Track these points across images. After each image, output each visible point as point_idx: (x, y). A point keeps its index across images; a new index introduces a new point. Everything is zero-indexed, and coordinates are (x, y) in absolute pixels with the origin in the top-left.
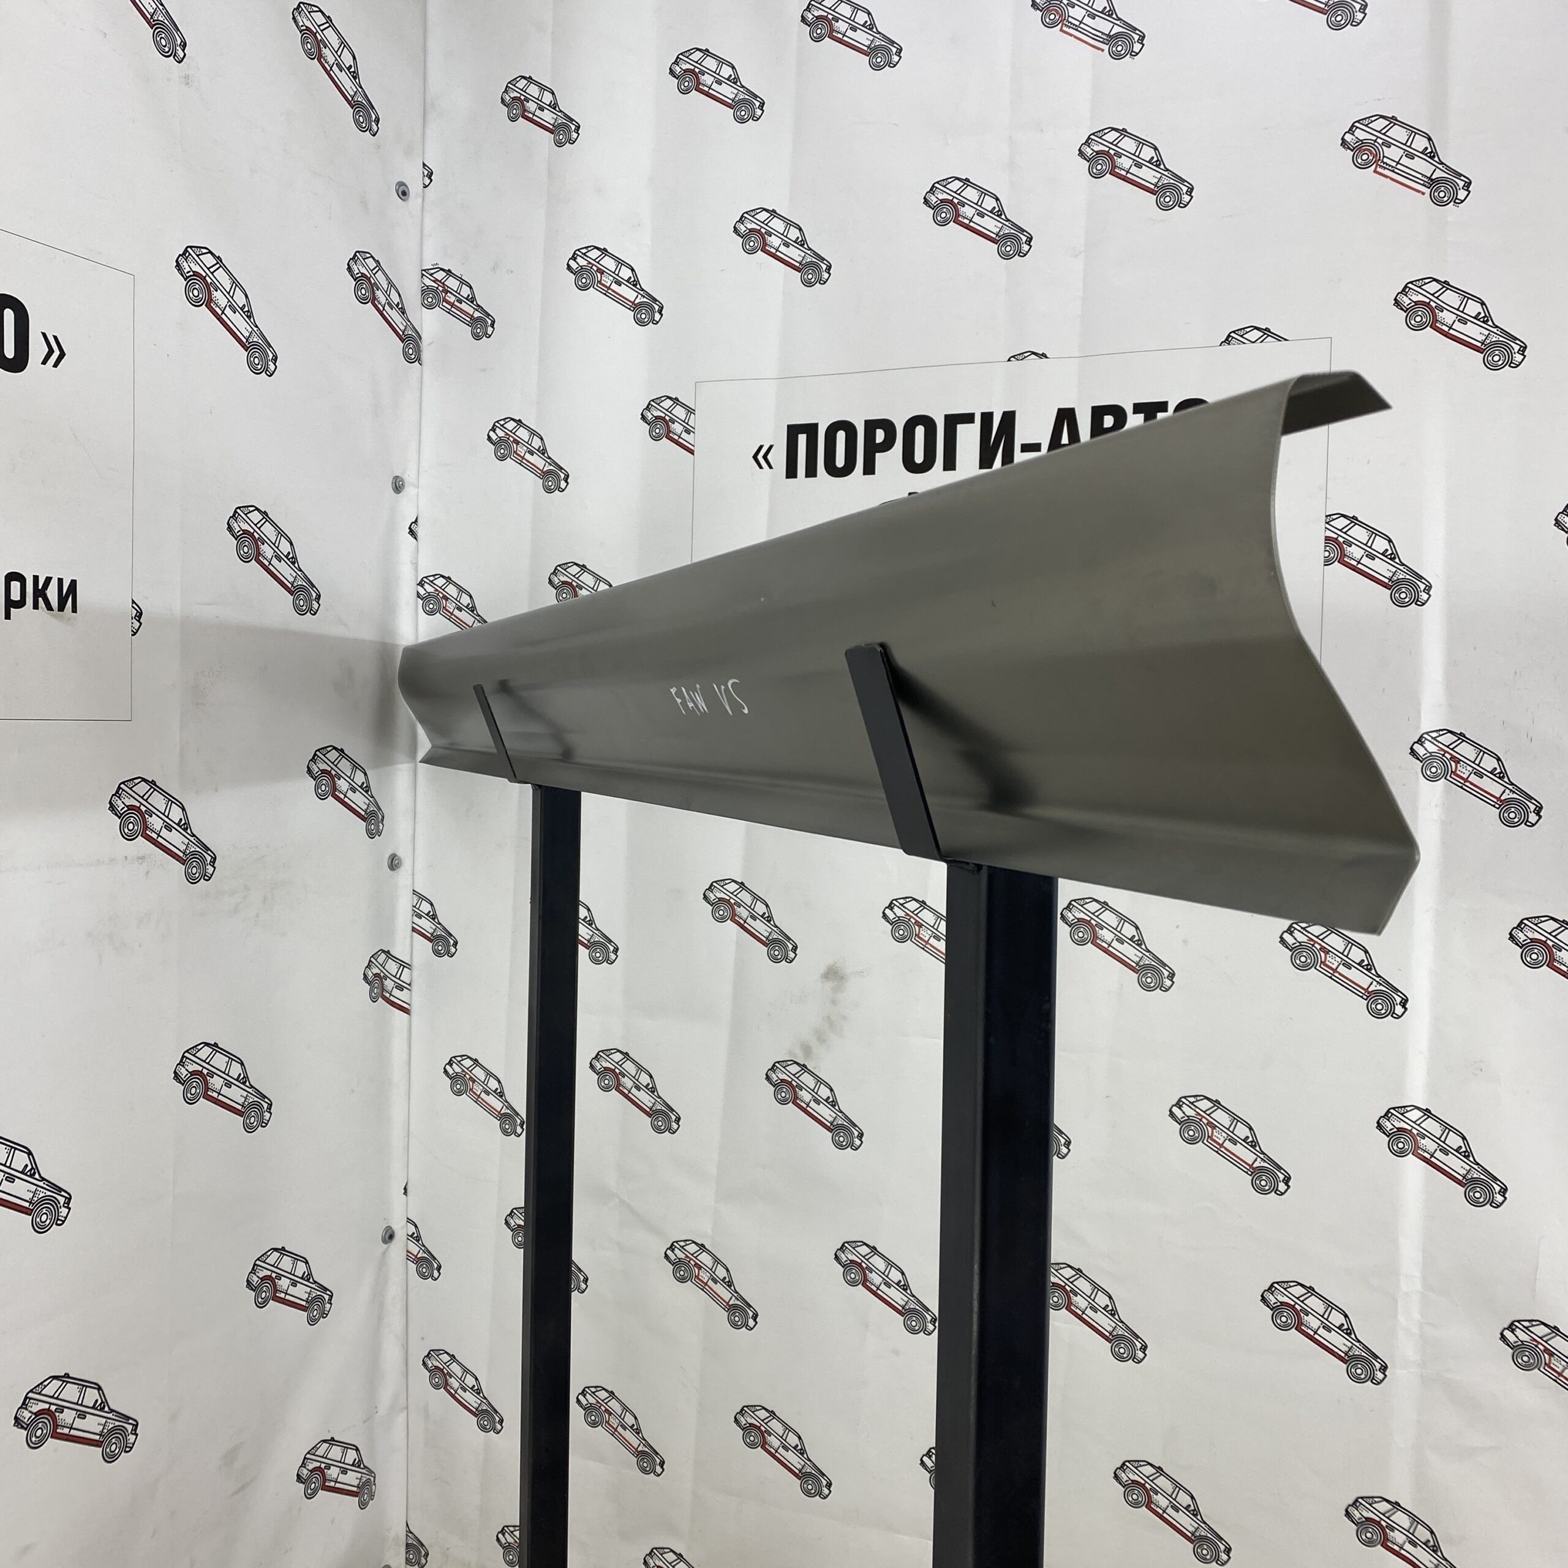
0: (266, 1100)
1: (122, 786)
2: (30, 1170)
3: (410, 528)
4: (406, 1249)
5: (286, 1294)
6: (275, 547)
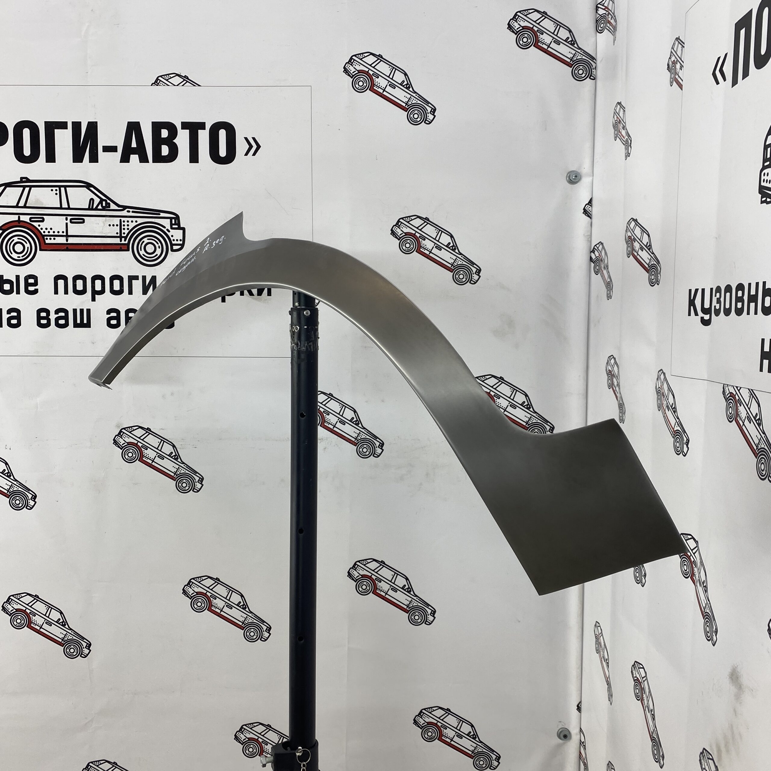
0: (430, 607)
2: (243, 605)
3: (584, 209)
4: (579, 750)
5: (452, 740)
6: (435, 240)
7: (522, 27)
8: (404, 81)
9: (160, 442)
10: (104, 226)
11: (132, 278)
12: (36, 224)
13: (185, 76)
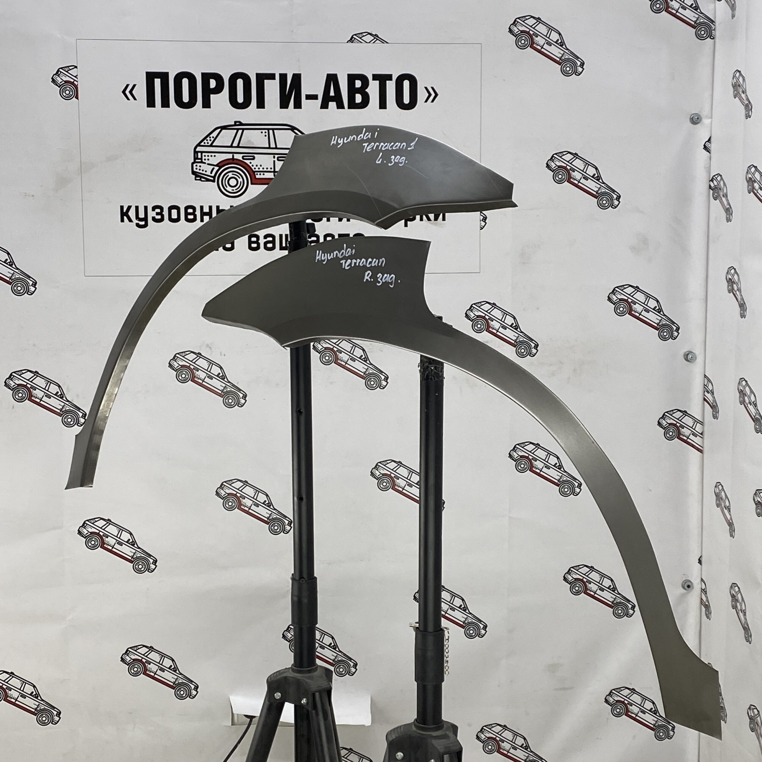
0: (577, 481)
1: (474, 305)
3: (704, 145)
4: (700, 596)
5: (595, 593)
6: (583, 172)
8: (558, 40)
12: (247, 162)
13: (376, 35)
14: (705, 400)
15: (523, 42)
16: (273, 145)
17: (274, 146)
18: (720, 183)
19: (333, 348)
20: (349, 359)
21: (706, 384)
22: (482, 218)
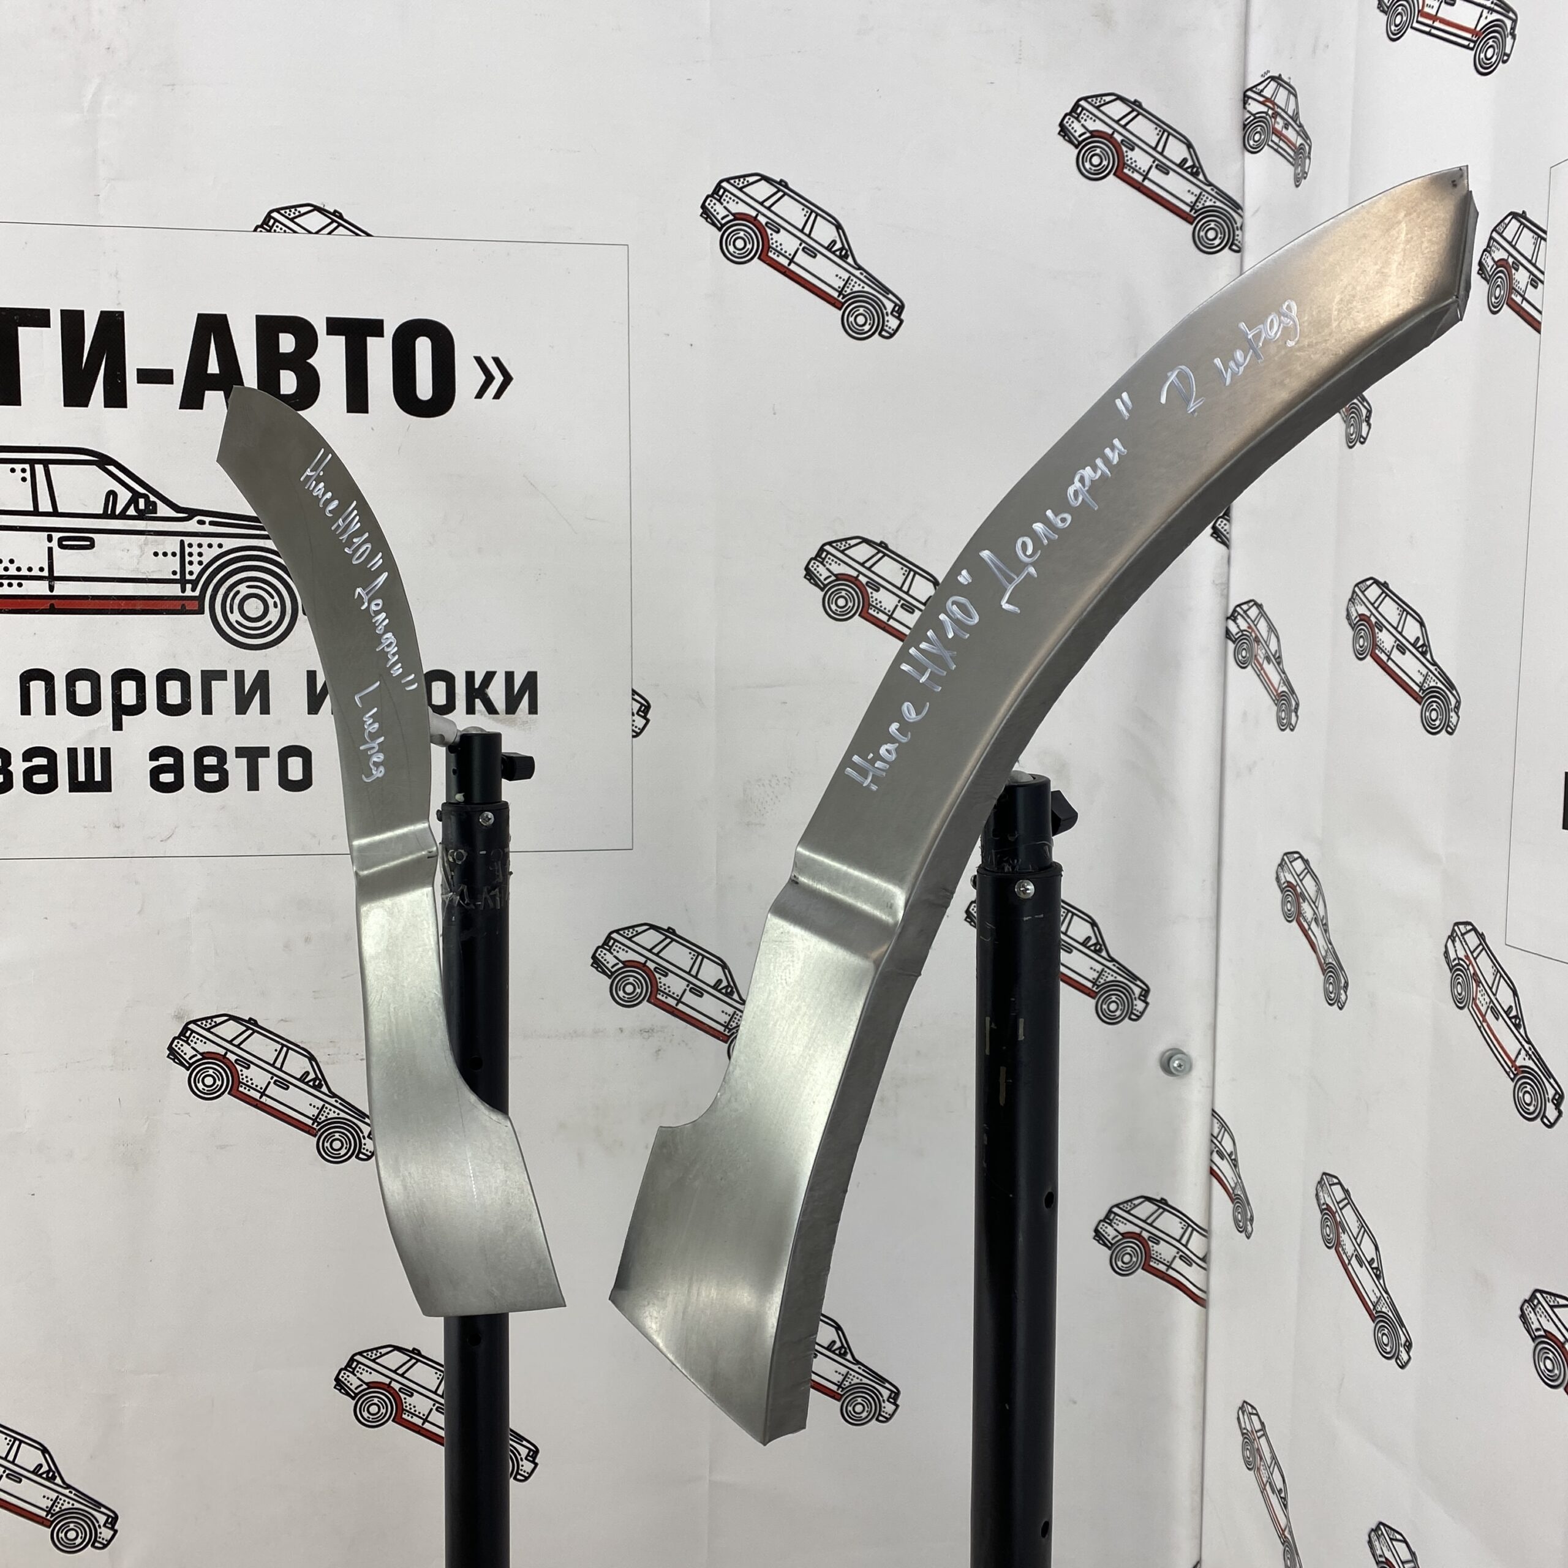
0: (887, 1385)
1: (614, 935)
3: (1215, 529)
6: (901, 591)
7: (1091, 132)
8: (834, 242)
9: (278, 1050)
10: (143, 557)
11: (209, 677)
13: (335, 213)
14: (1212, 1172)
15: (740, 244)
16: (45, 505)
17: (51, 510)
18: (1256, 626)
19: (226, 1053)
20: (269, 1083)
21: (1215, 1135)
22: (637, 706)
